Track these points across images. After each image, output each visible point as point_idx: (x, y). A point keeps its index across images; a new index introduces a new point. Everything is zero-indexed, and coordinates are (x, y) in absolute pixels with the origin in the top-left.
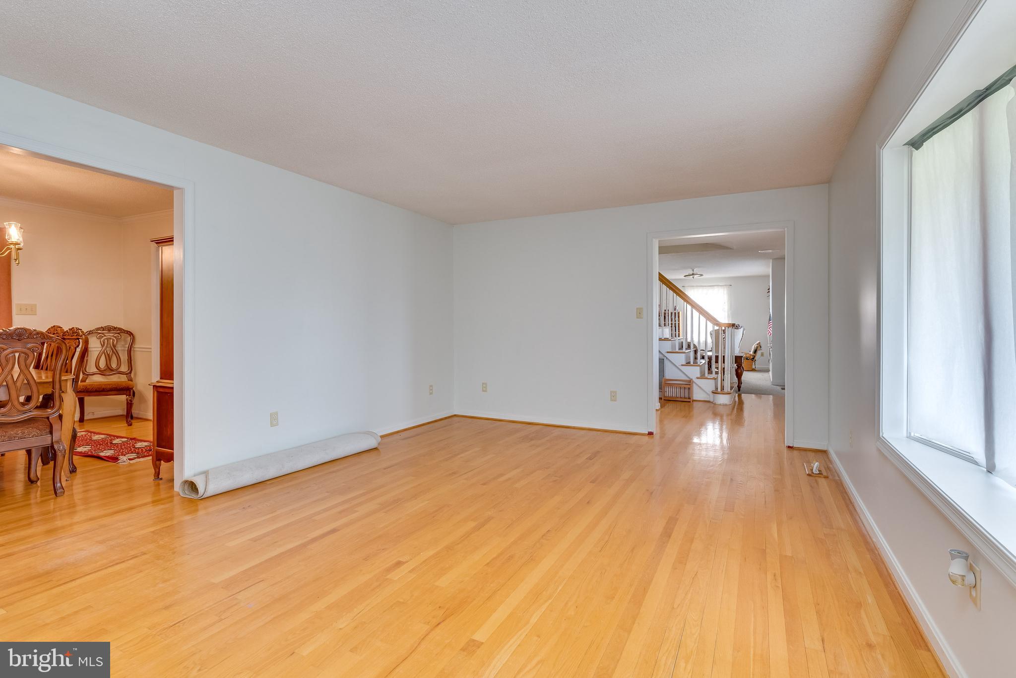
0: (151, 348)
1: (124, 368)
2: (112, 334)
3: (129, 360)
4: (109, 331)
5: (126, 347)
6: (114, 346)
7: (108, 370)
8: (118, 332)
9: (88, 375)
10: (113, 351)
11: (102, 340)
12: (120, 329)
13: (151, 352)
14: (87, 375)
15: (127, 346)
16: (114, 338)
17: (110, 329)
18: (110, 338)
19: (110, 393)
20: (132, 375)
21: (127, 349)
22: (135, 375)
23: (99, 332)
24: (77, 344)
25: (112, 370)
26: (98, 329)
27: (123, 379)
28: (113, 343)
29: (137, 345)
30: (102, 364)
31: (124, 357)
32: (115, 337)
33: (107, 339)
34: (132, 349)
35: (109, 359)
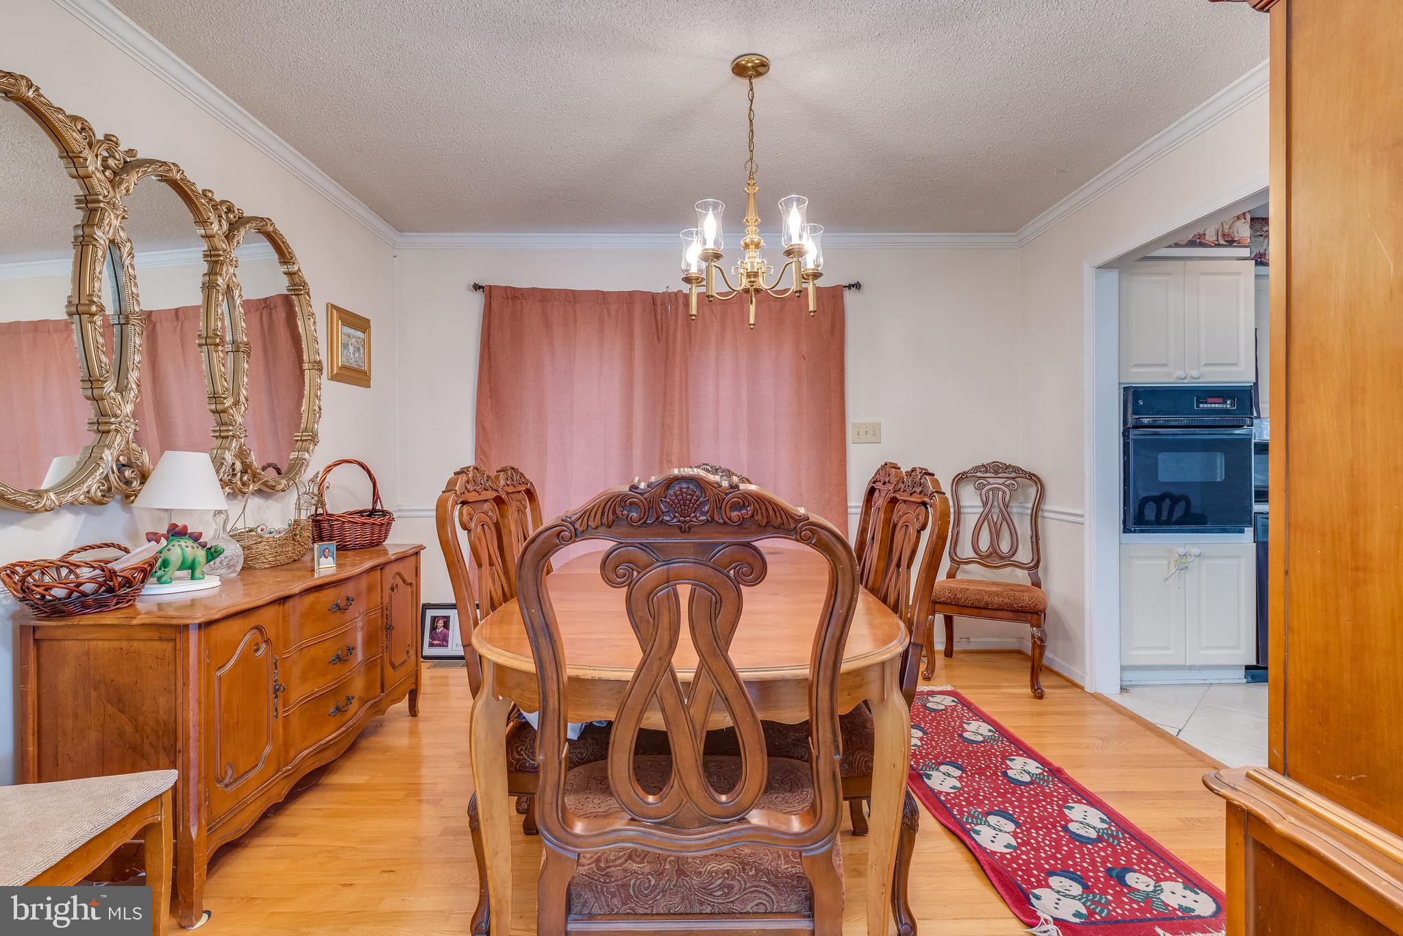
0: (1082, 516)
1: (1024, 555)
2: (1001, 481)
3: (1034, 540)
4: (996, 472)
5: (1026, 508)
6: (1006, 506)
7: (993, 558)
8: (1013, 475)
9: (959, 563)
10: (1004, 518)
11: (984, 491)
12: (1017, 470)
13: (1083, 524)
14: (957, 563)
15: (1030, 505)
16: (1005, 489)
17: (997, 468)
18: (998, 489)
19: (999, 613)
20: (1040, 571)
21: (1029, 512)
22: (1046, 571)
23: (979, 474)
24: (922, 518)
25: (1002, 558)
26: (977, 469)
27: (1022, 577)
28: (1004, 498)
29: (1048, 506)
30: (984, 545)
31: (1024, 529)
32: (1008, 486)
33: (992, 489)
34: (1040, 513)
35: (996, 534)
